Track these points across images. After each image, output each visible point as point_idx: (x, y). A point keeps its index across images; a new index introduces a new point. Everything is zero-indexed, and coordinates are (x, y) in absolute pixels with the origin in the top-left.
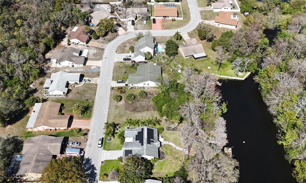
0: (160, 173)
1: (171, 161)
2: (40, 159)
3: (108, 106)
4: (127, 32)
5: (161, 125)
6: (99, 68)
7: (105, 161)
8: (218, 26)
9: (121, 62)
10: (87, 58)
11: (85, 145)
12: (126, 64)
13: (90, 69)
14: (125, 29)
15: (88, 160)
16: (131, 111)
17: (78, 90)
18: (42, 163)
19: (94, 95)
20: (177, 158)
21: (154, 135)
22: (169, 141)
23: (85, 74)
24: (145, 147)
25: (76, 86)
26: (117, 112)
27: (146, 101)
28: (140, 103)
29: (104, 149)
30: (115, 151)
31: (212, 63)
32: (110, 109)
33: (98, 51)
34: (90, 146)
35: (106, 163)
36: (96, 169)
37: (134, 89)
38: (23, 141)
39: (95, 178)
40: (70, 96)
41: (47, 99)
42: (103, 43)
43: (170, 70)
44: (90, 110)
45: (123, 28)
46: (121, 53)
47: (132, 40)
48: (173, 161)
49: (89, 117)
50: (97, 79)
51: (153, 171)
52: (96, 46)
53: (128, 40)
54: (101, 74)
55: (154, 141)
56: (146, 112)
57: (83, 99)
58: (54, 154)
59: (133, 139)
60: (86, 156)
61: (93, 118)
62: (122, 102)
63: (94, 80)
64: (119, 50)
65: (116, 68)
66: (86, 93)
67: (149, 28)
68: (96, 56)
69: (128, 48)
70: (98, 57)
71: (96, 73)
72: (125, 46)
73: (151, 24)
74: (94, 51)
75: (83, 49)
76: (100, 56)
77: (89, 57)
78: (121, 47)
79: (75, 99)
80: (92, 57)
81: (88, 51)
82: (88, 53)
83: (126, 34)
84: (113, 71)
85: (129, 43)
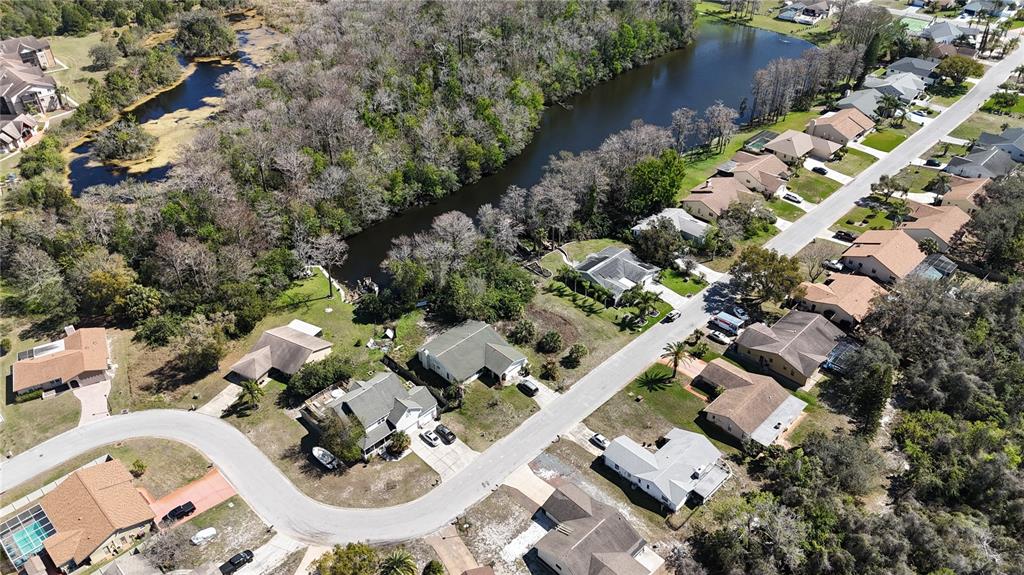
2: (797, 326)
3: (605, 364)
4: (303, 545)
5: (551, 284)
6: (535, 465)
7: (683, 296)
8: (113, 370)
9: (466, 441)
10: (534, 518)
12: (459, 427)
13: (561, 475)
14: (295, 558)
17: (640, 435)
18: (796, 322)
19: (611, 402)
24: (616, 255)
26: (600, 341)
32: (607, 357)
33: (479, 523)
35: (684, 293)
36: (704, 296)
38: (818, 396)
39: (714, 288)
44: (647, 377)
46: (431, 469)
47: (345, 495)
50: (569, 435)
52: (464, 549)
54: (547, 444)
57: (643, 406)
59: (619, 279)
63: (580, 436)
64: (421, 486)
65: (498, 433)
66: (624, 417)
67: (231, 509)
68: (506, 507)
69: (395, 471)
70: (504, 500)
71: (558, 451)
72: (390, 486)
73: (201, 519)
74: (491, 534)
75: (514, 568)
76: (494, 500)
77: (527, 515)
78: (405, 492)
79: (661, 417)
80: (517, 514)
81: (507, 546)
82: (514, 536)
83: (317, 537)
84: (513, 428)
85: (367, 489)
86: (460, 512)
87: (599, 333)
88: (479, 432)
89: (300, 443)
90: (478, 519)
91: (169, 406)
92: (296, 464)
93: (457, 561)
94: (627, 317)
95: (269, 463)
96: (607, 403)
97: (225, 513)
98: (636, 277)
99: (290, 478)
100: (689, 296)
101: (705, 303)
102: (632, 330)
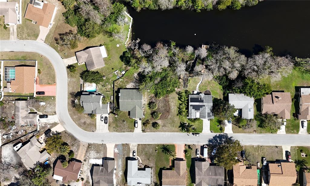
0: (220, 94)
1: (211, 87)
2: (214, 174)
3: (163, 133)
4: (59, 122)
5: (182, 92)
6: (116, 146)
7: (210, 130)
8: (52, 25)
9: (109, 126)
10: (103, 158)
11: (198, 145)
12: (111, 120)
13: (118, 154)
14: (55, 124)
15: (210, 141)
16: (169, 115)
17: (145, 160)
18: (217, 172)
19: (150, 145)
20: (209, 82)
21: (195, 97)
22: (196, 87)
23: (126, 156)
24: (206, 104)
25: (141, 162)
26: (169, 125)
27: (159, 103)
28: (161, 107)
29: (201, 132)
30: (203, 124)
31: (111, 41)
32: (166, 131)
33: (93, 149)
34: (199, 142)
35: (212, 129)
36: (216, 135)
37: (145, 113)
39: (223, 135)
40: (152, 165)
41: (154, 183)
42: (79, 146)
43: (121, 81)
44: (167, 146)
45: (52, 127)
46: (96, 127)
47: (75, 117)
48: (211, 86)
49: (173, 146)
50: (131, 145)
51: (219, 98)
52: (85, 152)
53: (74, 121)
54: (124, 143)
55: (200, 97)
56: (170, 103)
57: (155, 153)
58: (209, 165)
59: (197, 112)
60: (207, 143)
61: (174, 143)
62: (159, 122)
63: (133, 148)
64: (90, 129)
65: (118, 130)
66: (148, 152)
67: (52, 99)
68: (100, 150)
69: (88, 120)
70: (102, 148)
71: (124, 147)
72: (85, 123)
73: (45, 97)
74: (93, 154)
75: (89, 165)
76: (100, 146)
77: (102, 156)
78: (86, 127)
79: (155, 160)
80: (101, 154)
81: (93, 159)
82: (95, 158)
83: (63, 123)
84: (122, 132)
85: (80, 120)
86: (92, 143)
87: (173, 122)
88: (114, 126)
89: (76, 93)
90: (93, 148)
91: (58, 52)
92: (72, 98)
93: (81, 154)
94: (186, 124)
95: (67, 93)
96: (149, 145)
97: (50, 100)
98: (202, 116)
99: (68, 101)
100: (211, 132)
101: (213, 138)
102: (182, 129)
